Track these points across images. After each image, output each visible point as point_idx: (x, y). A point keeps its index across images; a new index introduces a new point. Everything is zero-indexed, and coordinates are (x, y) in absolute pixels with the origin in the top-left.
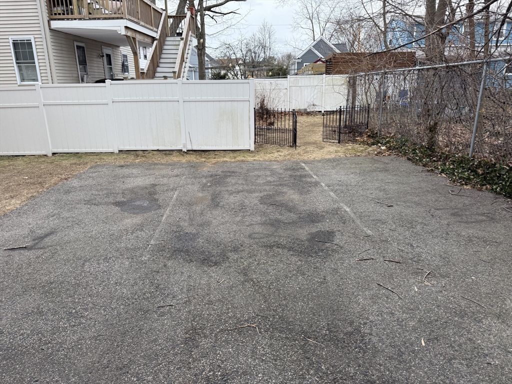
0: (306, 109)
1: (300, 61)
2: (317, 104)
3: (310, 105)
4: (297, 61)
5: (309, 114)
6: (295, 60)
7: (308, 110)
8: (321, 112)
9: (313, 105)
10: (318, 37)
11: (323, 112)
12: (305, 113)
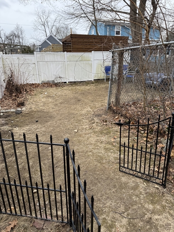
0: (54, 81)
1: (40, 47)
2: (62, 77)
3: (57, 78)
4: (39, 47)
5: (57, 85)
6: (38, 46)
7: (56, 82)
8: (66, 82)
9: (60, 77)
10: (48, 35)
11: (67, 82)
12: (54, 84)
